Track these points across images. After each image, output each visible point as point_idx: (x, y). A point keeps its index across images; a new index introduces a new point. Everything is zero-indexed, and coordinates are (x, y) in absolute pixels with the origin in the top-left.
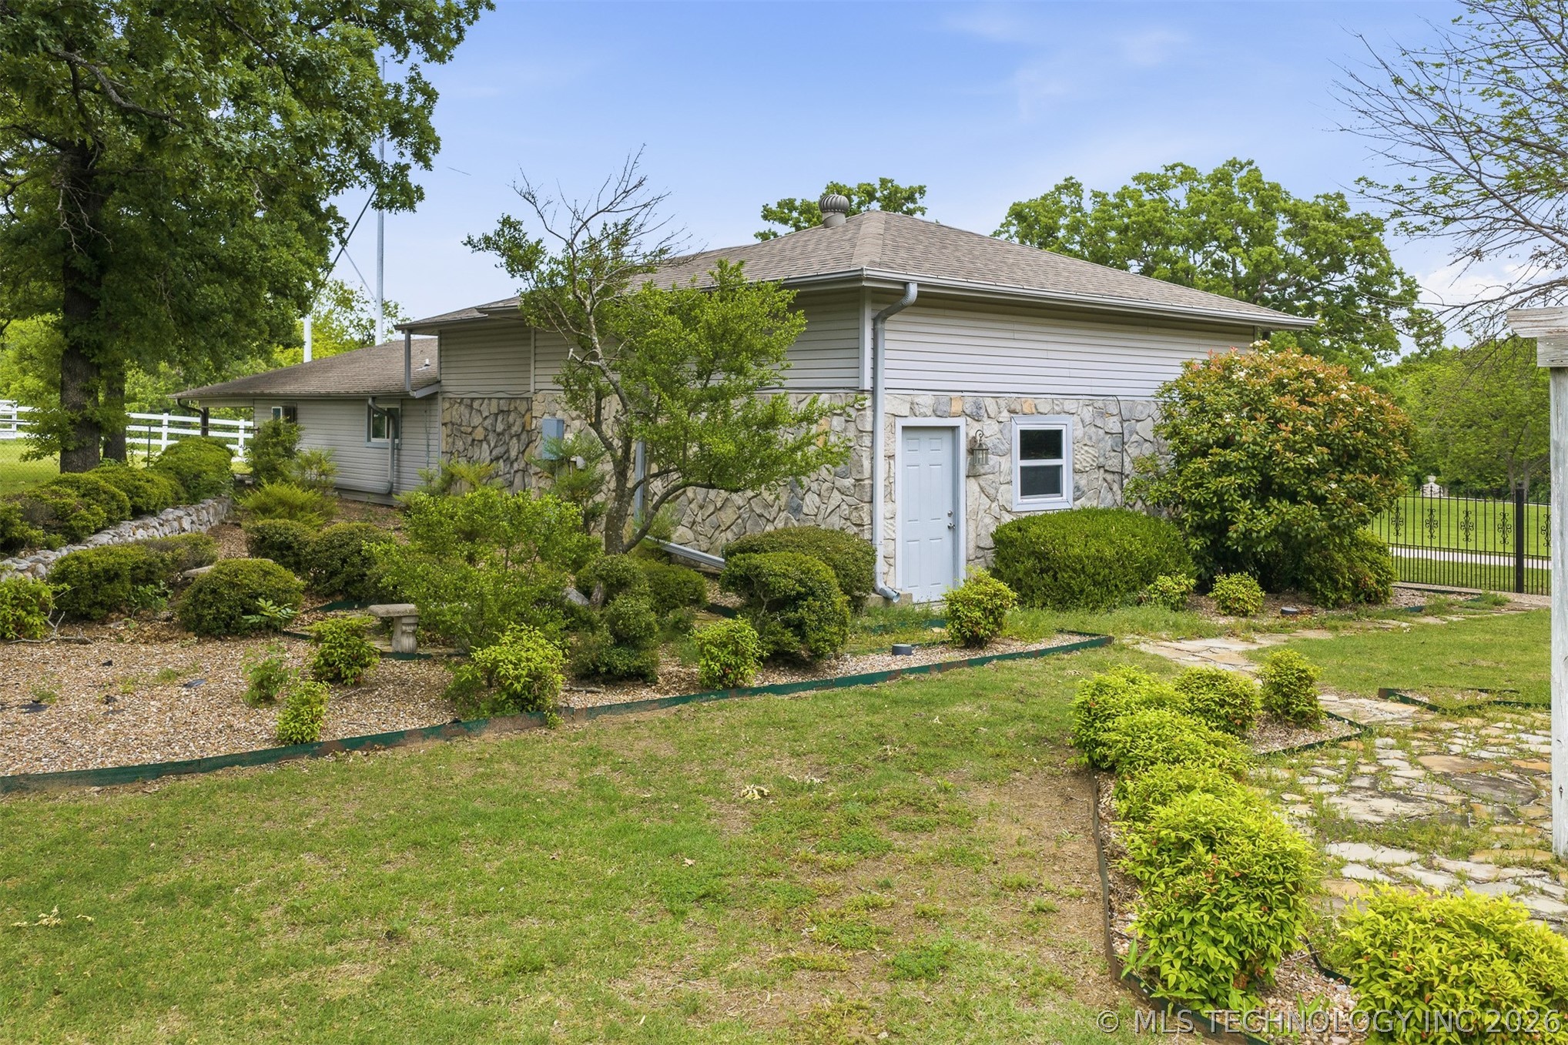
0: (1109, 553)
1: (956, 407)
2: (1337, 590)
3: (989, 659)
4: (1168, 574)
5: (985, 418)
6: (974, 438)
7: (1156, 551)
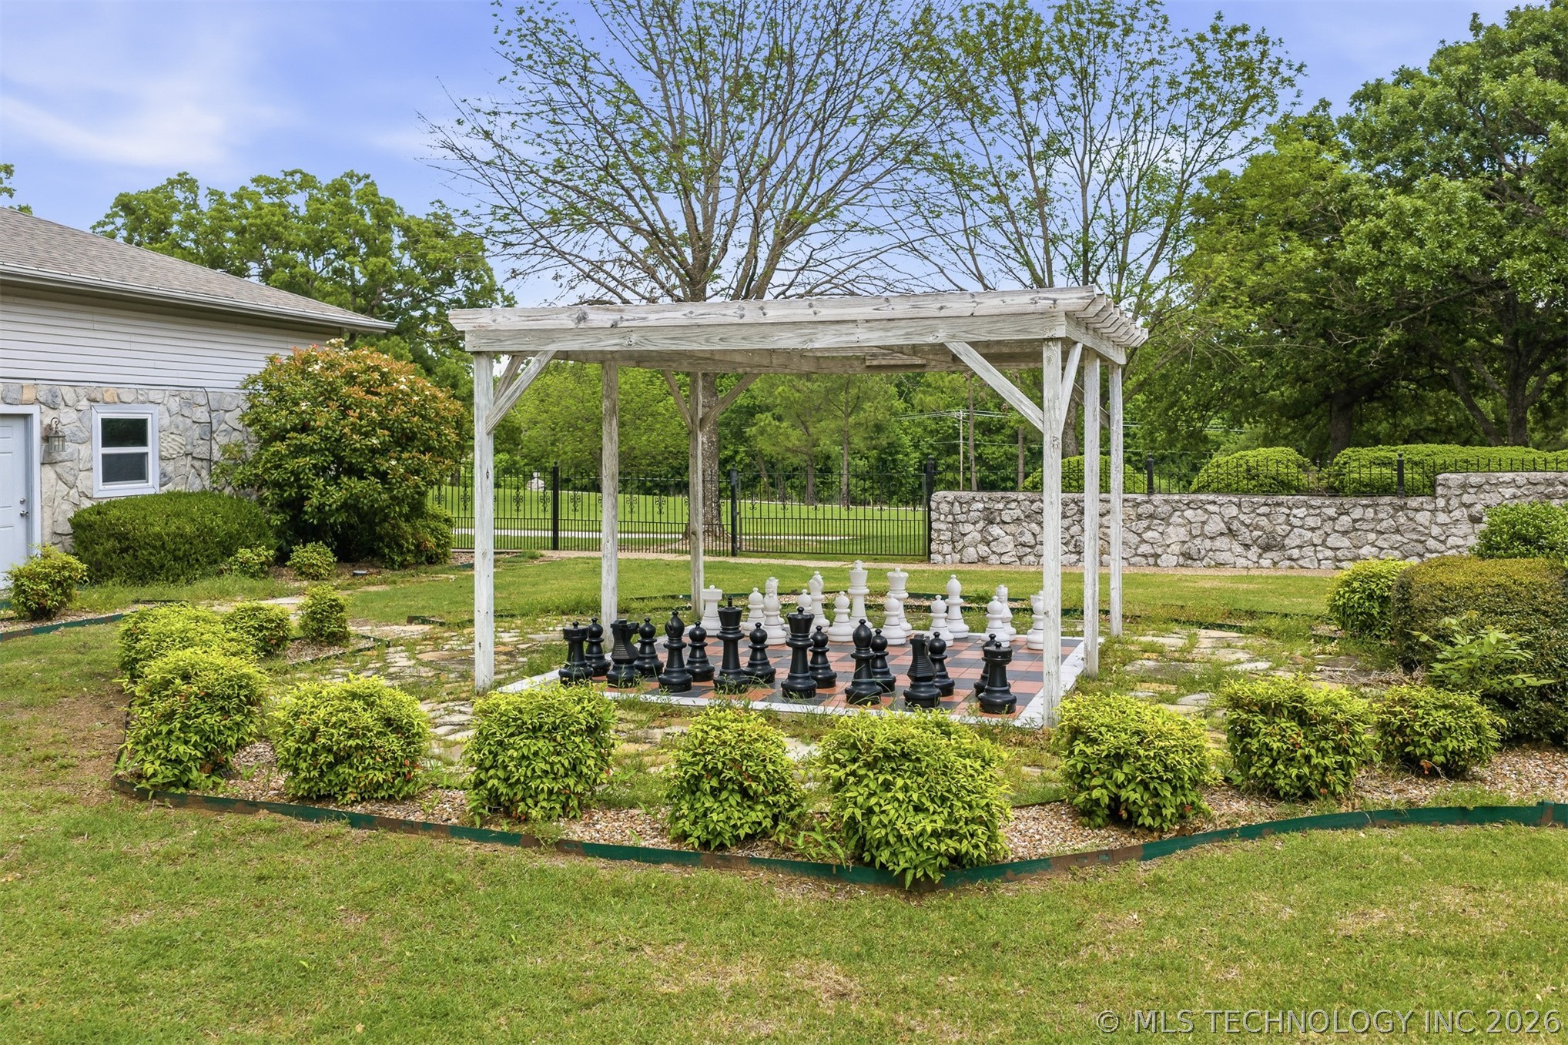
0: (189, 529)
1: (29, 395)
2: (402, 553)
3: (57, 627)
4: (250, 547)
5: (62, 406)
6: (50, 426)
7: (236, 526)
